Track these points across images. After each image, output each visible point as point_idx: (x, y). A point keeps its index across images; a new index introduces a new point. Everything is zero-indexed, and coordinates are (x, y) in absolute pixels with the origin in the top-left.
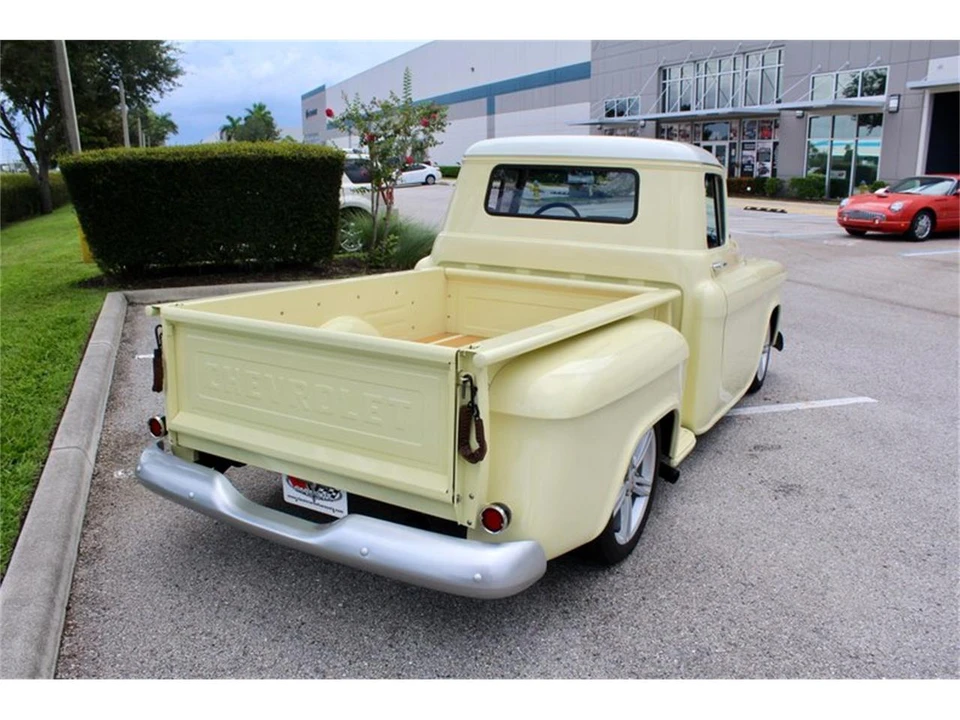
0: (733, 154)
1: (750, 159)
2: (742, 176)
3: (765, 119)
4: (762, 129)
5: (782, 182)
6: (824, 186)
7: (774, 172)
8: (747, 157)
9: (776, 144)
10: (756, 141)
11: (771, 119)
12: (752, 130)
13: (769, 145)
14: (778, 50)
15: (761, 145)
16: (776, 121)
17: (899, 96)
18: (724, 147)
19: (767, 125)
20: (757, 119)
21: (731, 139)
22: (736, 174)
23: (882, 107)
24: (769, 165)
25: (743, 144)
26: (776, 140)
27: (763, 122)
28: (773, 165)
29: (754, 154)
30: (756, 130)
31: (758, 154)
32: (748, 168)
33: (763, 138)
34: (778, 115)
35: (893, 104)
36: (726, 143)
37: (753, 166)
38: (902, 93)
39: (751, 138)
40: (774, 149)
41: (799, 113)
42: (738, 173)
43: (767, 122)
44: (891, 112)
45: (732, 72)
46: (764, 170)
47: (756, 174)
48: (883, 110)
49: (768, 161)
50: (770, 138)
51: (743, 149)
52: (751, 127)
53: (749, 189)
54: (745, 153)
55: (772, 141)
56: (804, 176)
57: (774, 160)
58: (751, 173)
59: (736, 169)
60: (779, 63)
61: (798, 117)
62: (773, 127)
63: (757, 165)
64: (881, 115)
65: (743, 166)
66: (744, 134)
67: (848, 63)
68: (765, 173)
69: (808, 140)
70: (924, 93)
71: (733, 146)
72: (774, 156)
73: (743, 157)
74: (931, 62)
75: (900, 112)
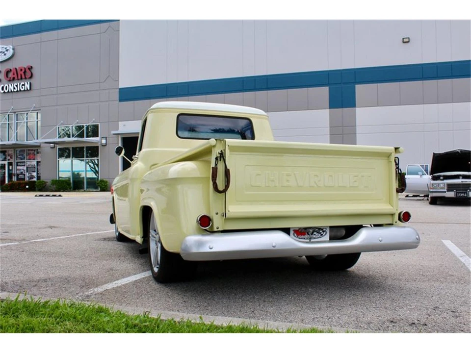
0: (11, 168)
1: (22, 171)
2: (17, 180)
4: (29, 154)
5: (45, 183)
6: (70, 183)
7: (39, 178)
8: (20, 170)
9: (38, 163)
10: (26, 161)
11: (34, 149)
12: (22, 155)
13: (34, 163)
14: (36, 112)
15: (28, 163)
16: (37, 150)
17: (106, 138)
18: (5, 164)
19: (32, 152)
20: (26, 149)
21: (9, 160)
22: (13, 180)
23: (98, 143)
24: (35, 174)
25: (17, 162)
26: (39, 160)
27: (29, 150)
28: (37, 174)
29: (25, 168)
30: (25, 155)
31: (27, 168)
32: (21, 176)
33: (30, 159)
34: (39, 146)
35: (104, 141)
36: (6, 163)
37: (24, 175)
38: (107, 136)
39: (22, 159)
40: (37, 165)
41: (52, 145)
42: (14, 179)
43: (32, 150)
44: (102, 146)
45: (7, 122)
46: (32, 177)
47: (27, 179)
48: (99, 145)
49: (35, 172)
50: (35, 159)
51: (17, 165)
52: (22, 153)
53: (27, 187)
54: (18, 167)
55: (36, 160)
56: (58, 179)
57: (37, 171)
58: (25, 178)
59: (13, 177)
60: (37, 118)
61: (51, 148)
63: (27, 175)
64: (98, 147)
65: (18, 175)
66: (17, 157)
67: (77, 121)
69: (58, 159)
70: (118, 137)
71: (10, 164)
72: (37, 169)
73: (17, 170)
74: (120, 122)
75: (107, 145)
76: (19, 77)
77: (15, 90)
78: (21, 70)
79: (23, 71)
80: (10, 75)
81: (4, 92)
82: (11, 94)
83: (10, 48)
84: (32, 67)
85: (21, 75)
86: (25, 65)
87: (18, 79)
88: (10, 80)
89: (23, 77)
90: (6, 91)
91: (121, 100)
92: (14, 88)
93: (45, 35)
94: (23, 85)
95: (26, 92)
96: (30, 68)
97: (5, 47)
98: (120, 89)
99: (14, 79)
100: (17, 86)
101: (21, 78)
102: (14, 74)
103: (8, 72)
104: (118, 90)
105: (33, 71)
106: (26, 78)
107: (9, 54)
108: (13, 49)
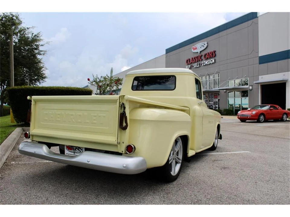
0: (207, 103)
1: (212, 104)
3: (216, 93)
4: (214, 96)
5: (221, 110)
6: (233, 111)
7: (219, 108)
8: (211, 104)
9: (219, 100)
12: (212, 96)
13: (217, 100)
14: (218, 74)
15: (215, 100)
16: (218, 93)
17: (252, 86)
19: (216, 95)
20: (213, 93)
23: (247, 89)
24: (217, 106)
25: (210, 100)
26: (219, 99)
27: (215, 94)
28: (218, 106)
29: (213, 103)
30: (213, 96)
31: (214, 103)
32: (211, 107)
33: (215, 98)
34: (219, 92)
35: (251, 88)
38: (253, 85)
39: (212, 98)
40: (218, 101)
41: (225, 91)
43: (216, 94)
44: (250, 90)
45: (206, 80)
47: (214, 108)
48: (248, 89)
49: (217, 105)
50: (217, 98)
51: (210, 101)
52: (211, 95)
54: (210, 102)
55: (218, 99)
56: (228, 108)
57: (218, 104)
60: (218, 77)
62: (218, 95)
63: (214, 106)
64: (248, 91)
66: (209, 97)
67: (237, 77)
68: (216, 108)
69: (228, 98)
70: (259, 85)
71: (206, 101)
74: (260, 76)
75: (253, 90)
76: (210, 57)
77: (208, 64)
78: (211, 53)
79: (212, 53)
80: (206, 57)
81: (204, 65)
82: (207, 66)
83: (206, 43)
84: (215, 51)
85: (211, 56)
86: (212, 50)
87: (209, 58)
88: (206, 59)
89: (212, 57)
90: (205, 65)
91: (260, 63)
92: (208, 63)
93: (221, 33)
94: (212, 61)
95: (213, 64)
96: (215, 52)
97: (204, 43)
98: (260, 57)
99: (208, 58)
100: (209, 61)
101: (211, 57)
102: (208, 56)
103: (205, 55)
104: (258, 57)
105: (216, 53)
106: (213, 57)
107: (205, 46)
108: (207, 43)
